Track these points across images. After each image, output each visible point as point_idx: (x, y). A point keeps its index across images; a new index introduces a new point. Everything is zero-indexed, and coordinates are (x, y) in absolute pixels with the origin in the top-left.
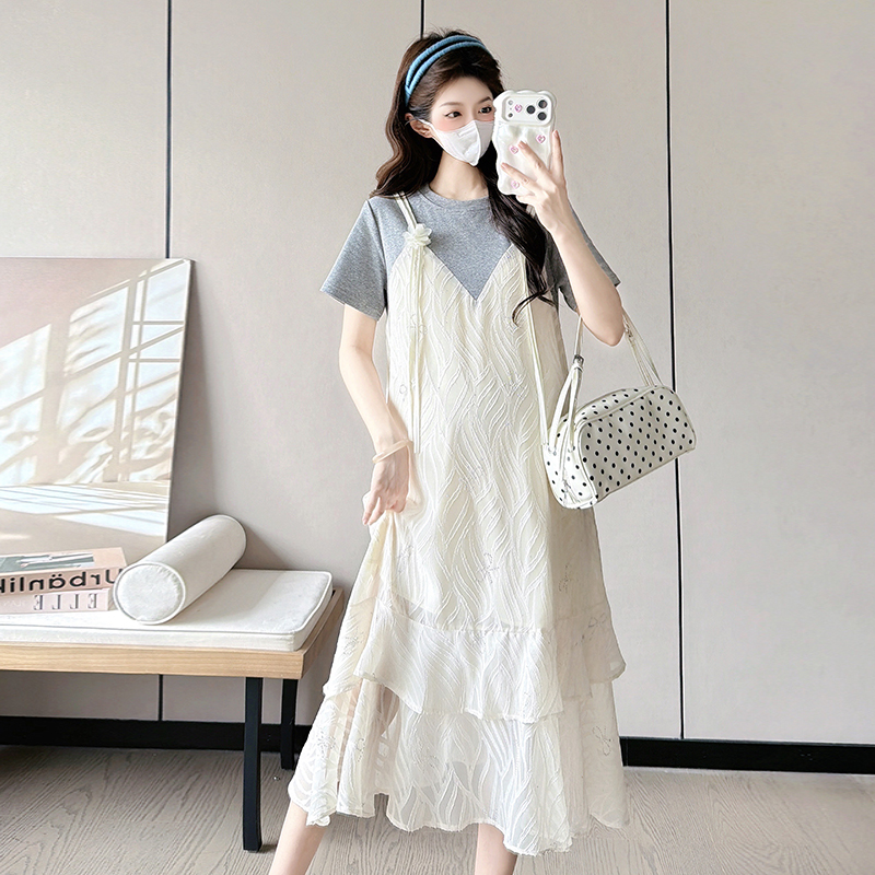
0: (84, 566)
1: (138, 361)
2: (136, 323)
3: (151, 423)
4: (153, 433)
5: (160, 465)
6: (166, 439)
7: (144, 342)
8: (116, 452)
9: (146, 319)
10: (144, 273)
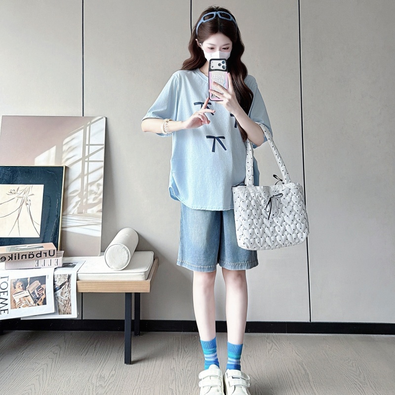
1: (89, 161)
2: (87, 145)
3: (94, 188)
4: (95, 192)
5: (98, 206)
6: (100, 195)
7: (90, 153)
8: (82, 200)
9: (91, 143)
10: (89, 123)
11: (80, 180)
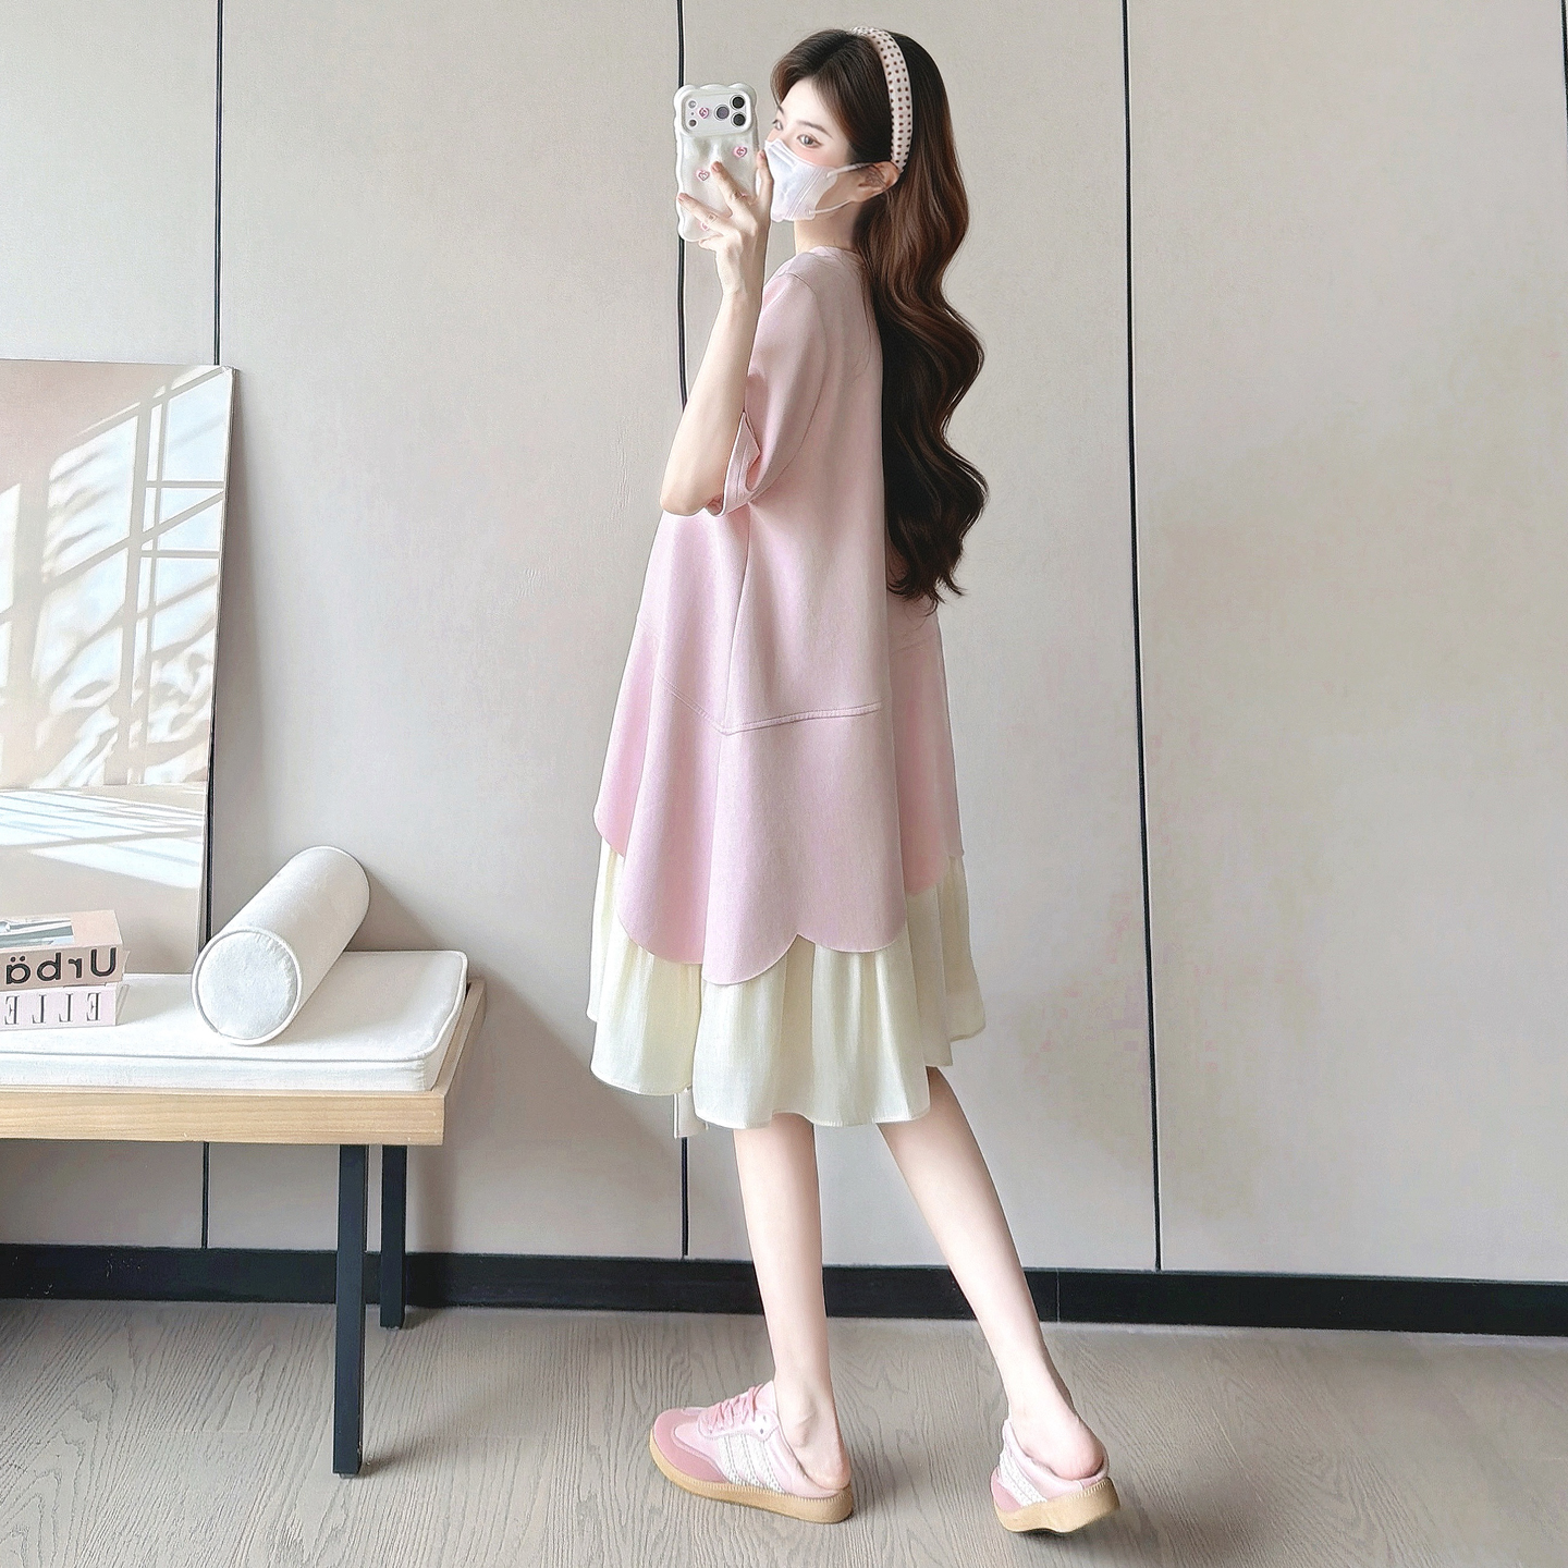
0: (59, 943)
1: (156, 554)
2: (152, 484)
3: (176, 672)
4: (180, 692)
5: (190, 753)
6: (200, 704)
7: (161, 522)
8: (123, 729)
9: (164, 479)
10: (161, 391)
11: (116, 638)
